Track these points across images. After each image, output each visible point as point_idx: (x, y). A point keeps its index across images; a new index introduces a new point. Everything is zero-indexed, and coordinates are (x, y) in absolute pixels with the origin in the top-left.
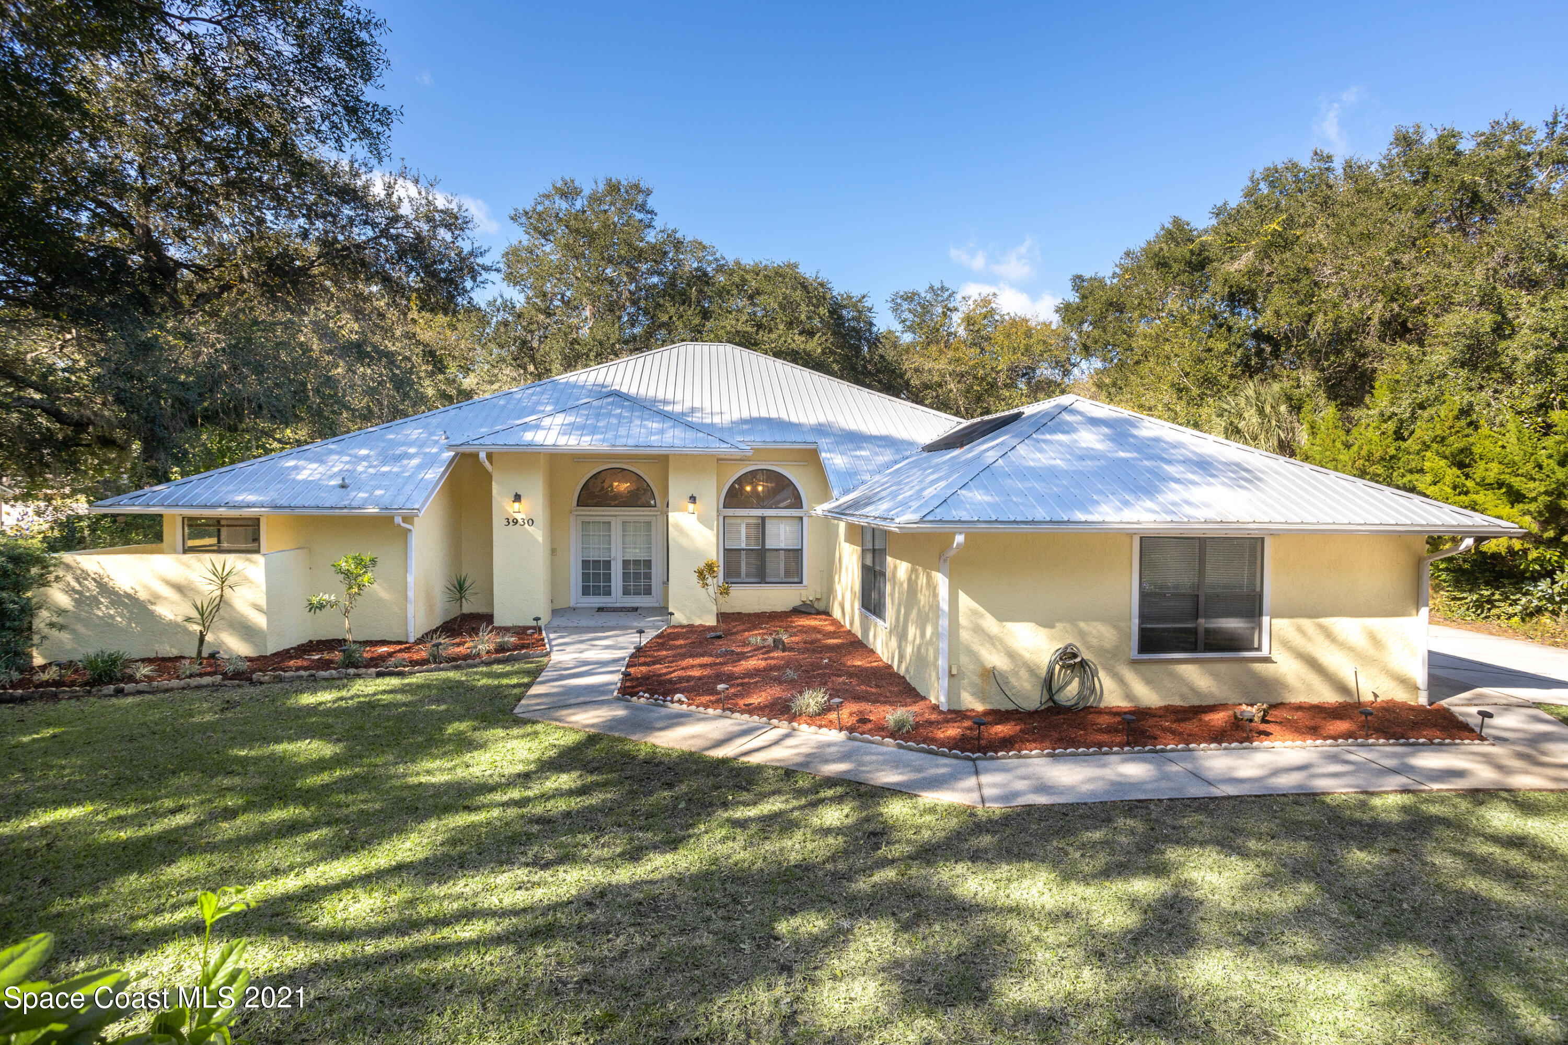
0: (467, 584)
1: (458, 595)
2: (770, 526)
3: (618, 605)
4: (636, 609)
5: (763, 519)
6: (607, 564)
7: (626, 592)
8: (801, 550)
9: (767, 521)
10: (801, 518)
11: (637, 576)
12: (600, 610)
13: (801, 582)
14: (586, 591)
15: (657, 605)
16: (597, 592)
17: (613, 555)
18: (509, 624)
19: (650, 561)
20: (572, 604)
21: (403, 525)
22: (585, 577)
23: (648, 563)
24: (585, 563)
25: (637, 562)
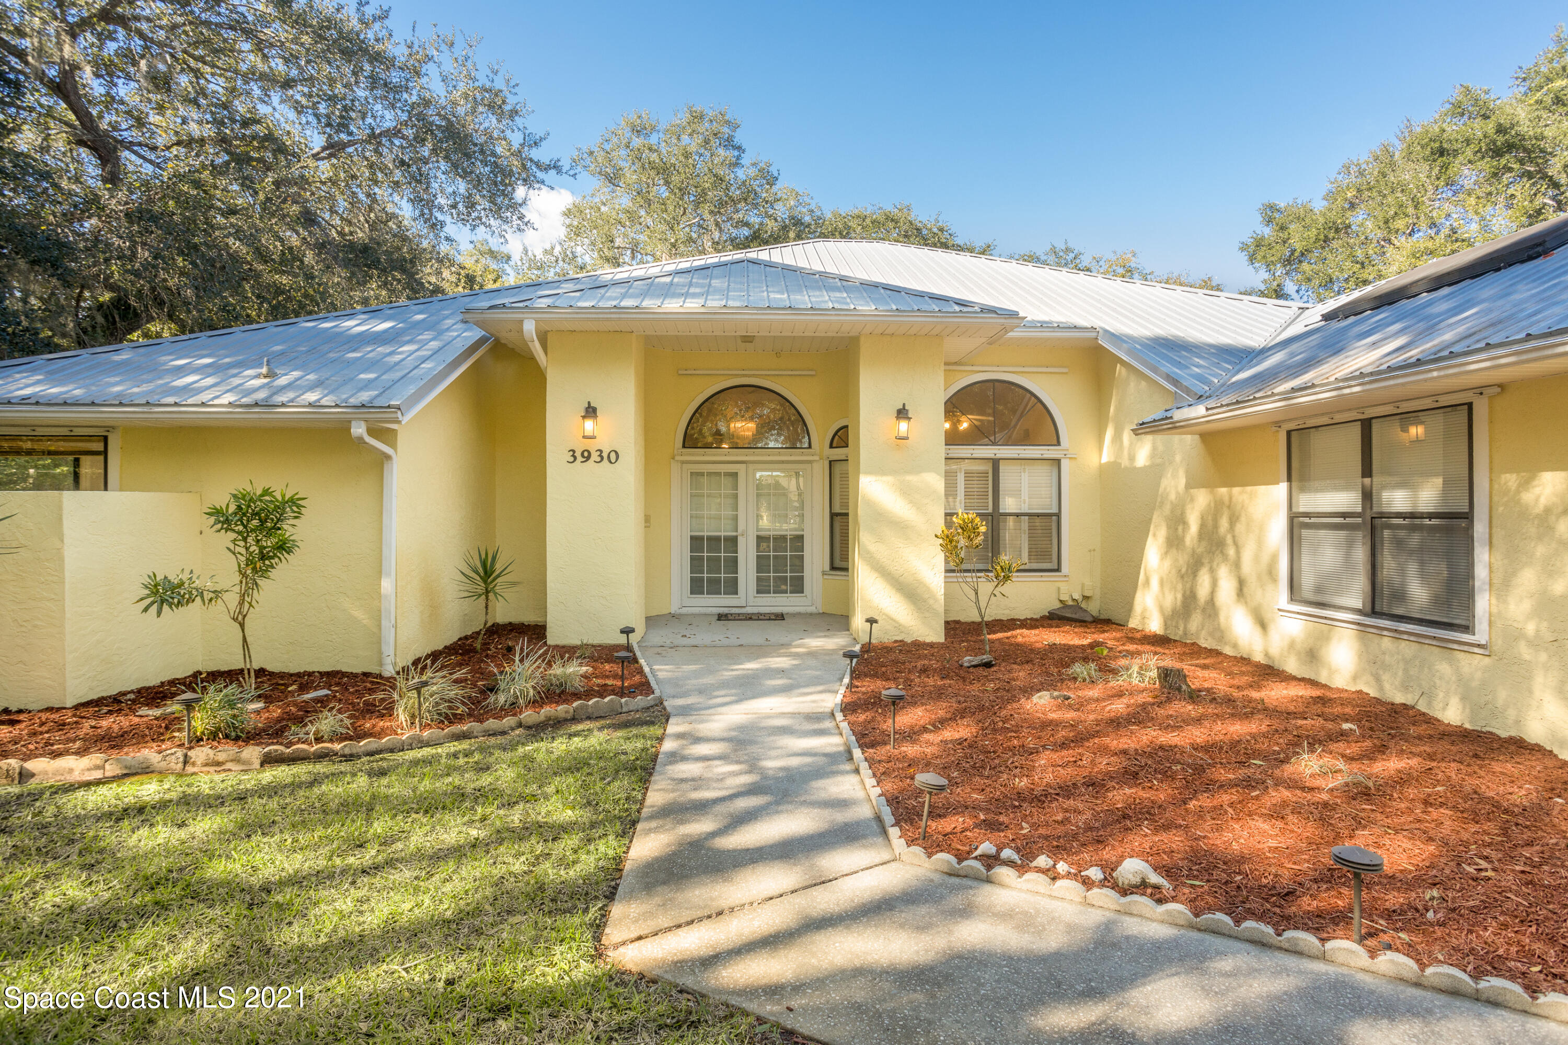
0: (499, 567)
1: (481, 588)
2: (1008, 474)
3: (749, 610)
4: (780, 617)
5: (995, 463)
6: (732, 542)
7: (762, 589)
8: (1058, 515)
9: (1003, 467)
10: (1058, 462)
11: (780, 562)
12: (721, 617)
13: (1058, 570)
14: (696, 587)
15: (812, 609)
16: (714, 588)
17: (741, 526)
18: (575, 641)
19: (800, 538)
20: (674, 609)
21: (368, 439)
22: (696, 563)
23: (799, 539)
24: (696, 542)
25: (780, 540)
